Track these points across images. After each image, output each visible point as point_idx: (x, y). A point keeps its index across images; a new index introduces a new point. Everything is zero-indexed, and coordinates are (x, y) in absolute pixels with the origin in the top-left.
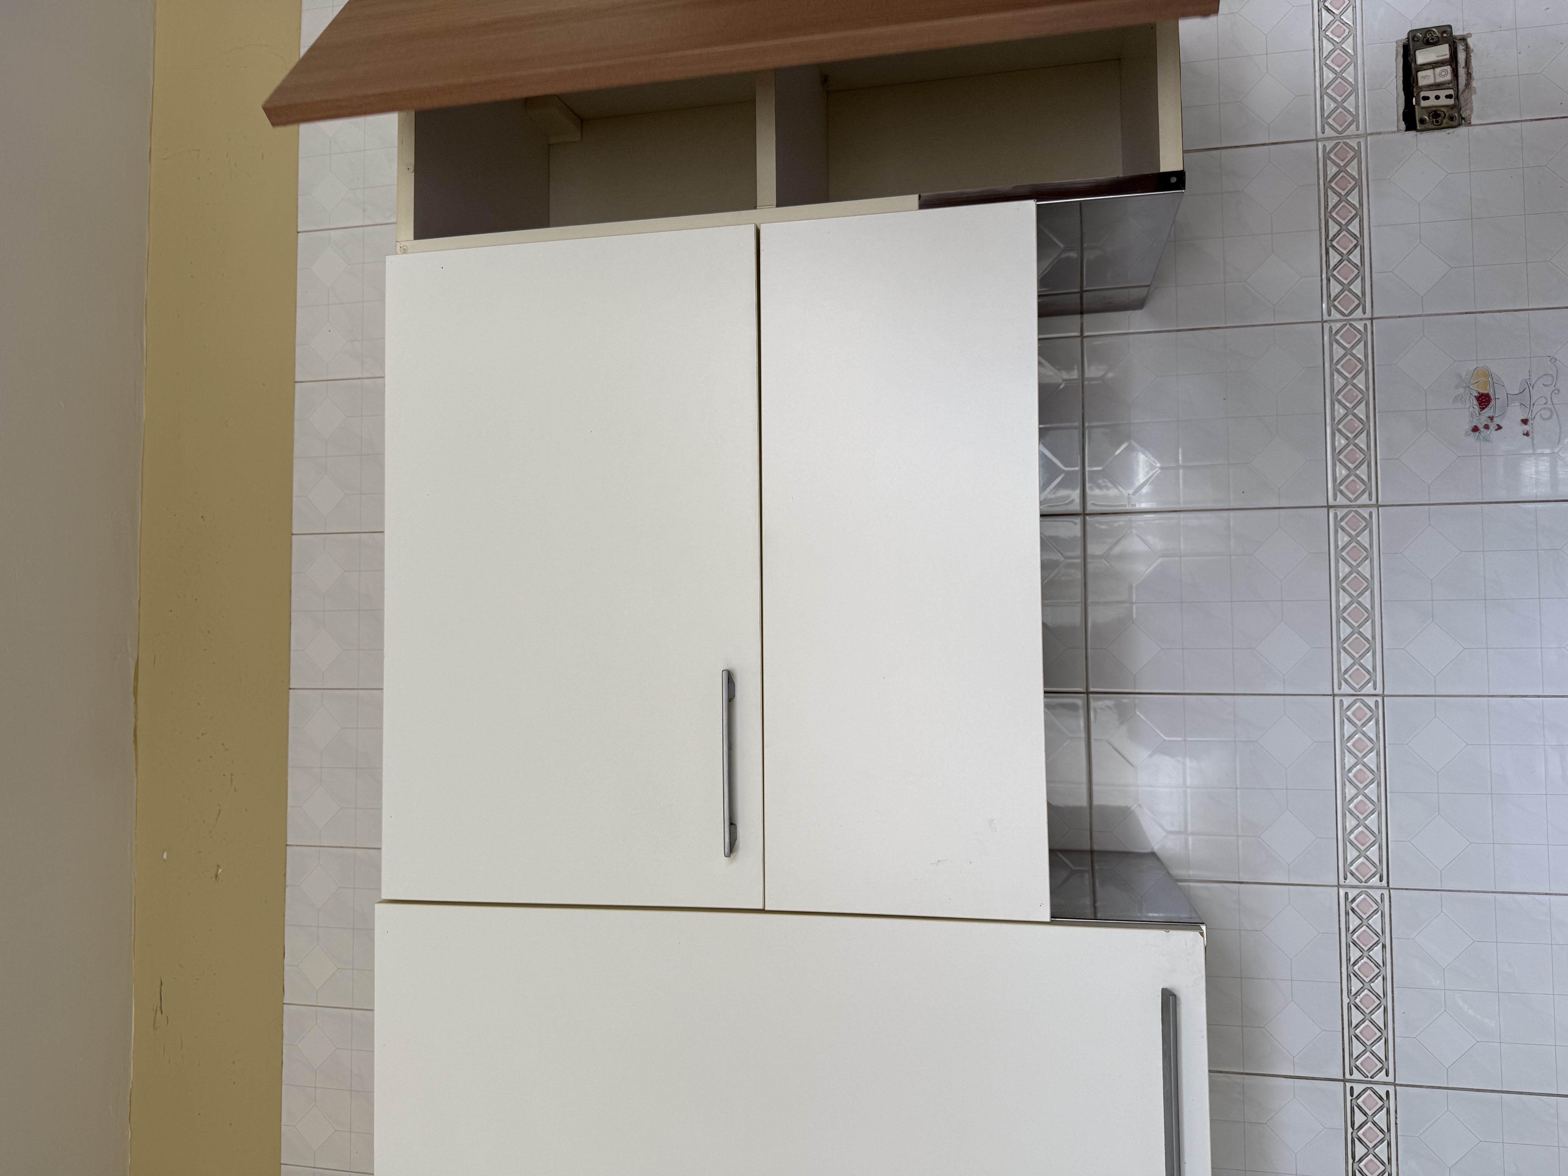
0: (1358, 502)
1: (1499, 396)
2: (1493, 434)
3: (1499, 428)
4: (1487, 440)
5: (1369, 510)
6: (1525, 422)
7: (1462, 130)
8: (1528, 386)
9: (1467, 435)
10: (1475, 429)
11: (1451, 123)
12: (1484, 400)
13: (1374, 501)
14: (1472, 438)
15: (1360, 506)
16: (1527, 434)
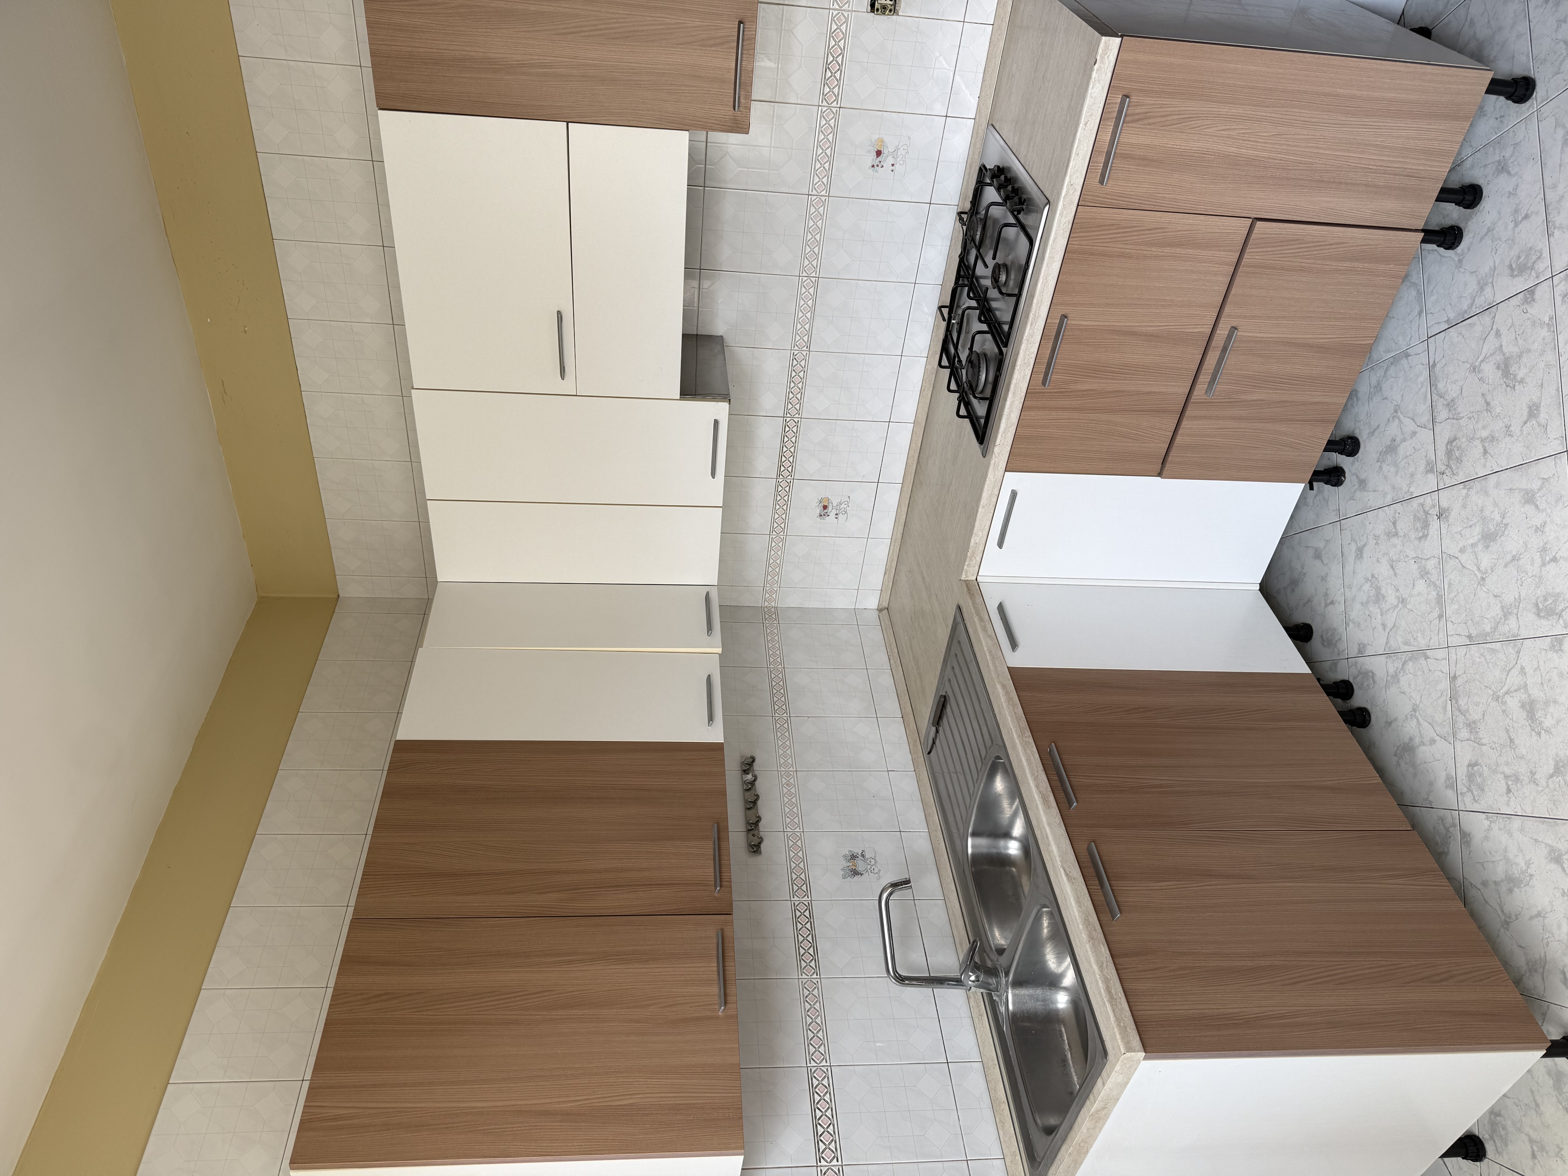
0: (821, 194)
1: (885, 152)
2: (879, 169)
3: (882, 166)
4: (877, 171)
5: (825, 198)
6: (893, 165)
7: (895, 17)
8: (897, 149)
9: (869, 168)
10: (873, 166)
11: (890, 14)
12: (879, 153)
13: (827, 194)
14: (871, 171)
15: (821, 196)
16: (893, 171)
